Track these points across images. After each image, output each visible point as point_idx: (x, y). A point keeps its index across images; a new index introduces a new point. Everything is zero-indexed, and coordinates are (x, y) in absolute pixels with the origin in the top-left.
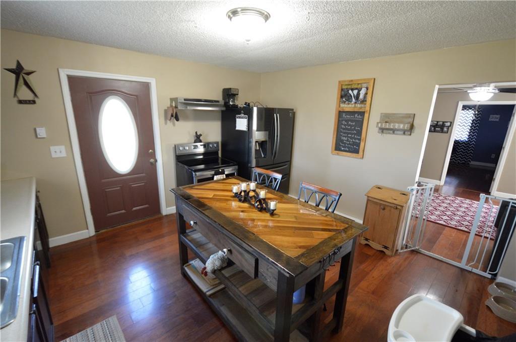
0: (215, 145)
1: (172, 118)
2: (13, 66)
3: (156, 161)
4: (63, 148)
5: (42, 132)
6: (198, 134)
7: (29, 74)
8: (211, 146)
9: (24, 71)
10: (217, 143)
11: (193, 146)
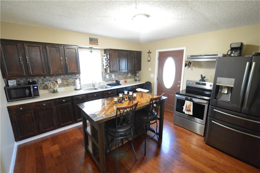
4: (153, 75)
5: (150, 69)
7: (150, 53)
11: (196, 83)
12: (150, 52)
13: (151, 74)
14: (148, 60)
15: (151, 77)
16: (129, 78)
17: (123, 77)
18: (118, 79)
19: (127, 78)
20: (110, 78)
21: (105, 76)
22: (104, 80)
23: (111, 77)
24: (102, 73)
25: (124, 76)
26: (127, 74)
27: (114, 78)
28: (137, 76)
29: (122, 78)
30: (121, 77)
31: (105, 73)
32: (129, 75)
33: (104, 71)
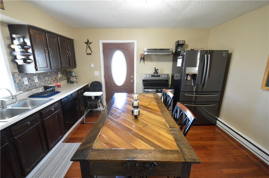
0: (166, 76)
1: (142, 60)
2: (86, 41)
3: (134, 82)
4: (98, 72)
5: (92, 65)
6: (156, 69)
7: (90, 43)
8: (163, 76)
9: (89, 43)
10: (168, 75)
11: (152, 75)
12: (90, 41)
13: (95, 72)
14: (88, 53)
15: (95, 75)
16: (60, 79)
17: (52, 79)
18: (44, 83)
19: (57, 80)
20: (31, 84)
21: (20, 80)
22: (20, 90)
23: (32, 80)
24: (13, 75)
25: (53, 77)
26: (56, 75)
27: (37, 83)
28: (73, 76)
29: (51, 82)
30: (49, 80)
31: (19, 75)
32: (60, 75)
33: (17, 71)
